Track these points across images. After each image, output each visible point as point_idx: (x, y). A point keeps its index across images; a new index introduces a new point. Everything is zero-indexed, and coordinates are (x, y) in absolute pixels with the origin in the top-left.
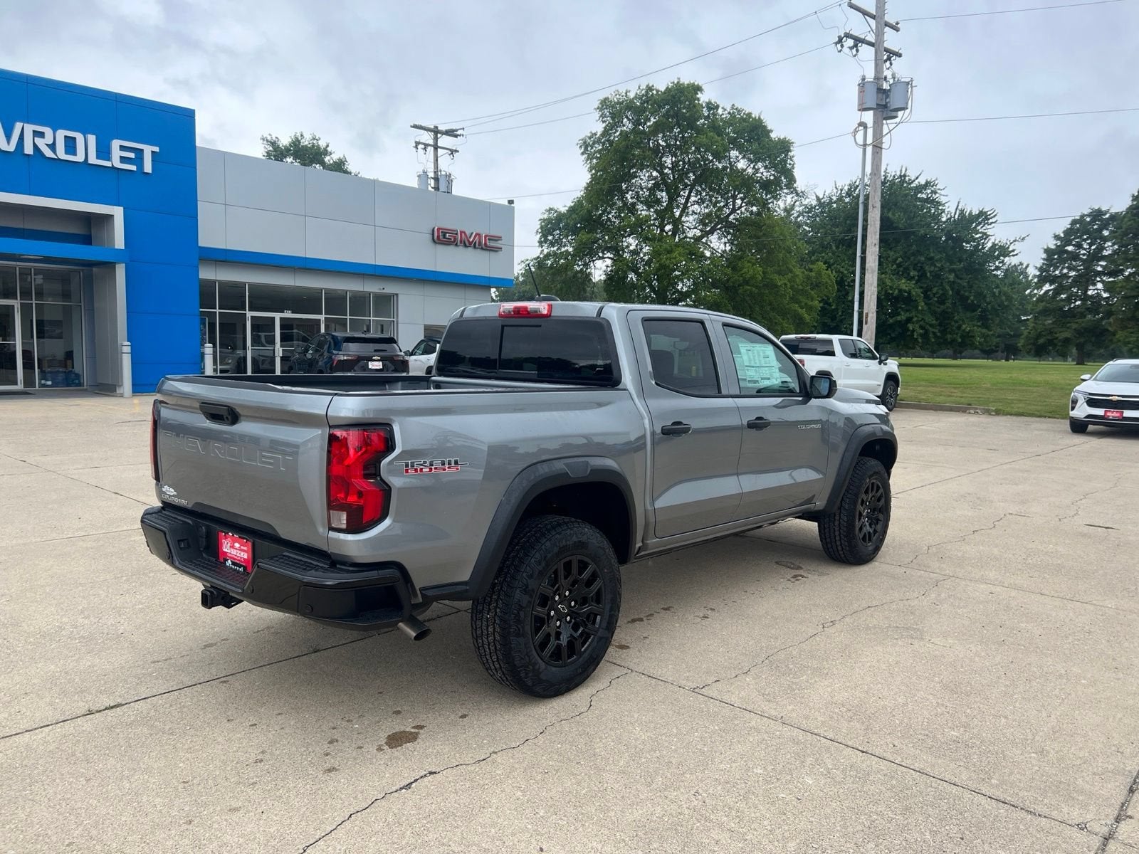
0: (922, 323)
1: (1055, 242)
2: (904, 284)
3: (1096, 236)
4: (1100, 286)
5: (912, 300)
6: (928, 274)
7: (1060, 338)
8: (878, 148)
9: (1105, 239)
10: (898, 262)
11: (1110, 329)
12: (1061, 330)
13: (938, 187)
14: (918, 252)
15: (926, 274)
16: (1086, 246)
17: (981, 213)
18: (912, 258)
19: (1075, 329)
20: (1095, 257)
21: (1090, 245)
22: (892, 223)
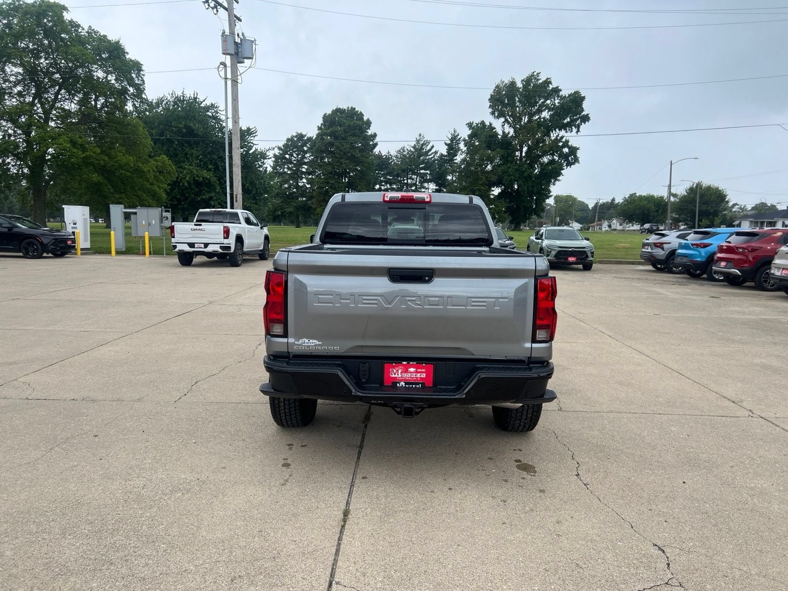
0: (219, 201)
1: (279, 152)
2: (206, 174)
3: (300, 150)
4: (304, 180)
5: (212, 185)
6: (221, 168)
7: (287, 211)
8: (235, 82)
9: (306, 152)
10: (199, 158)
11: (313, 206)
12: (287, 206)
13: (219, 109)
14: (212, 153)
15: (219, 167)
16: (295, 155)
17: (249, 129)
18: (209, 156)
19: (295, 206)
20: (300, 163)
21: (298, 155)
22: (193, 130)
